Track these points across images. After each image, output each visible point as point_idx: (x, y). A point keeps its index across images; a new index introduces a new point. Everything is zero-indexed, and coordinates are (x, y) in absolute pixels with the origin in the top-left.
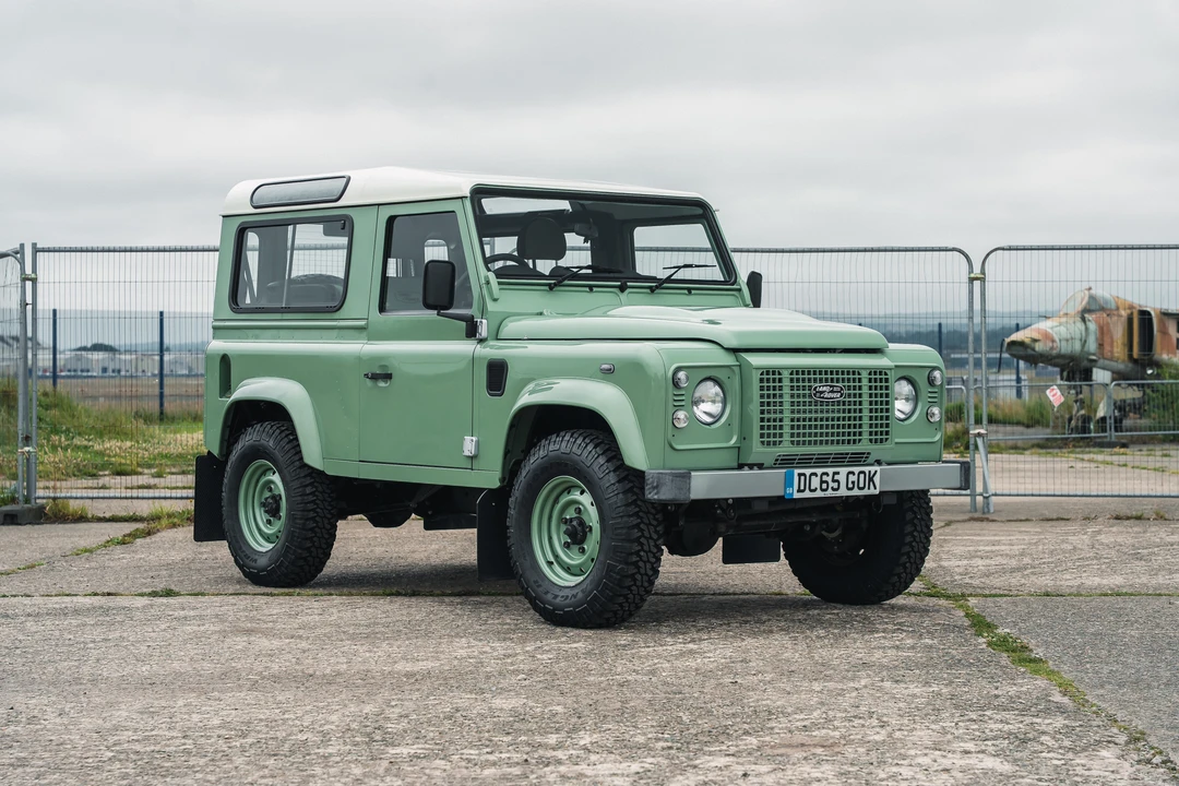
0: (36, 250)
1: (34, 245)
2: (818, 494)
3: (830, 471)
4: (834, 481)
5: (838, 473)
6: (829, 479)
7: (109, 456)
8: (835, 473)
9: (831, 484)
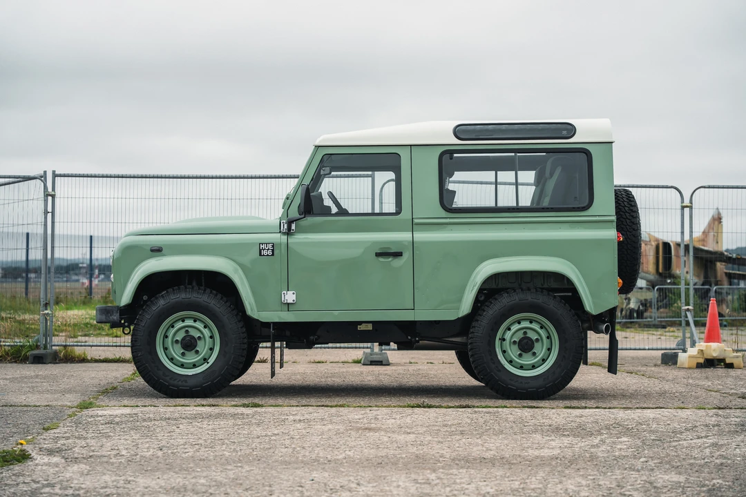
0: (55, 175)
1: (54, 172)
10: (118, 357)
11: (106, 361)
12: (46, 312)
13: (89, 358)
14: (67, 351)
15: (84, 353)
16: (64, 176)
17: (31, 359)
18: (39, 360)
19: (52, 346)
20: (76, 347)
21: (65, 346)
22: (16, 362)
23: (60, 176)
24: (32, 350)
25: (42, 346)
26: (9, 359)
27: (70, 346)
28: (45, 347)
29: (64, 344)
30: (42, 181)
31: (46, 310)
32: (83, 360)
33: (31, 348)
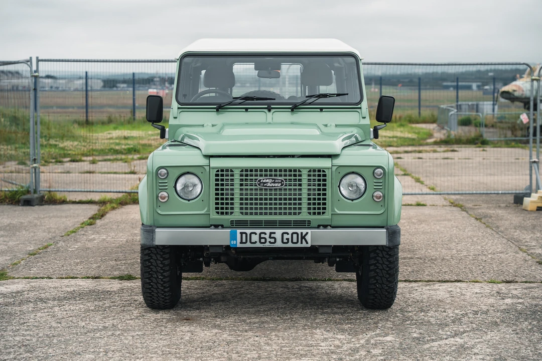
0: (38, 60)
1: (37, 58)
2: (258, 245)
3: (268, 231)
4: (270, 237)
5: (274, 233)
6: (267, 236)
7: (67, 150)
8: (271, 233)
9: (268, 240)
10: (90, 199)
11: (81, 202)
12: (35, 165)
13: (68, 200)
14: (51, 195)
15: (64, 197)
16: (45, 61)
17: (22, 202)
18: (28, 203)
19: (40, 191)
20: (58, 193)
21: (50, 191)
22: (12, 204)
23: (42, 60)
24: (24, 194)
25: (32, 191)
26: (7, 201)
27: (52, 191)
28: (35, 192)
29: (48, 190)
30: (28, 65)
31: (35, 163)
32: (63, 202)
33: (23, 193)
